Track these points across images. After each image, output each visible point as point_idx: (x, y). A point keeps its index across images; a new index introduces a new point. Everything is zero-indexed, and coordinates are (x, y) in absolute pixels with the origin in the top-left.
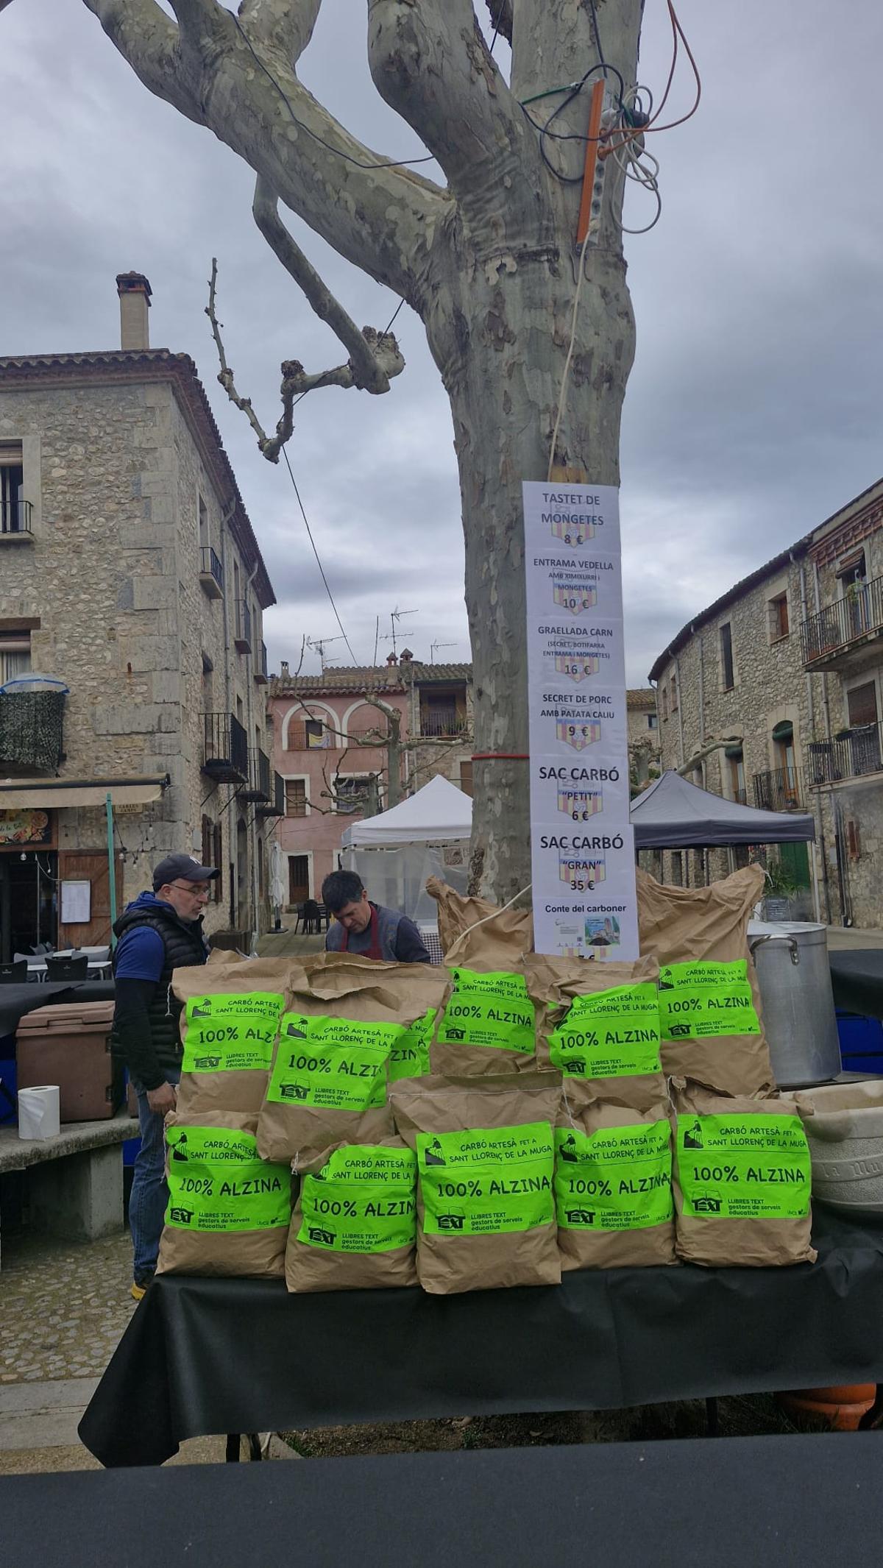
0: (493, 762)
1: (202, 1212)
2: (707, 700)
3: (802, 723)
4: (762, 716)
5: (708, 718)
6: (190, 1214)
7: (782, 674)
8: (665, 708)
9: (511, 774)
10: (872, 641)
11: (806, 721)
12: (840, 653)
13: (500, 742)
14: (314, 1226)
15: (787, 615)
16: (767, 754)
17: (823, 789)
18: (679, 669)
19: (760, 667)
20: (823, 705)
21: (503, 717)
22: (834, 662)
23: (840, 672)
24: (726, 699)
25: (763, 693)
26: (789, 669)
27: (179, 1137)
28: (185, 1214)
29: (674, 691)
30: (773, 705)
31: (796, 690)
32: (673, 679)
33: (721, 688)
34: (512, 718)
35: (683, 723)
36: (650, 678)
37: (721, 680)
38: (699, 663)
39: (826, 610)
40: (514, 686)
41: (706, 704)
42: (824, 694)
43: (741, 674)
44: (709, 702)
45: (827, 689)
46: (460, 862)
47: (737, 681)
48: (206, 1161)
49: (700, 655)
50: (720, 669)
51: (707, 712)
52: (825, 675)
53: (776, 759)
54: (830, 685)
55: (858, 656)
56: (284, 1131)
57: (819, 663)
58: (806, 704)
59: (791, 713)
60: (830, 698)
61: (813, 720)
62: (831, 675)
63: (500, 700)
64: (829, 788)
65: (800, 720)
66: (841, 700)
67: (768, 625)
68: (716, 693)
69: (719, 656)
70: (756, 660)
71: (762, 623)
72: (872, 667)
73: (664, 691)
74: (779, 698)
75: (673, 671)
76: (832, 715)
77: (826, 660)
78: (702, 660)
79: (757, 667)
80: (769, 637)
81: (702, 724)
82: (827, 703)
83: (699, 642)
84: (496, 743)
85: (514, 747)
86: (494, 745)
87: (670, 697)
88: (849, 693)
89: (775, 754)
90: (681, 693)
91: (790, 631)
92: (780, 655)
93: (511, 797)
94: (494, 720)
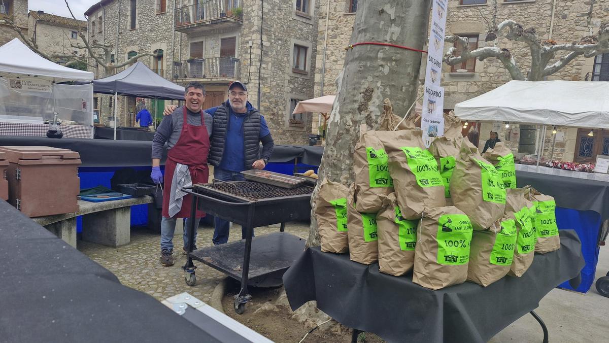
0: (387, 48)
1: (462, 256)
2: (120, 32)
3: (168, 52)
4: (148, 45)
5: (120, 40)
6: (457, 257)
7: (160, 29)
8: (93, 31)
9: (398, 55)
10: (207, 25)
11: (170, 51)
12: (192, 26)
13: (395, 38)
14: (499, 256)
15: (165, 4)
16: (150, 62)
17: (178, 81)
18: (105, 14)
19: (149, 23)
20: (179, 46)
21: (398, 27)
22: (188, 30)
23: (188, 34)
24: (131, 33)
25: (150, 35)
26: (164, 27)
27: (447, 220)
28: (454, 257)
29: (100, 23)
30: (154, 41)
31: (166, 37)
32: (100, 18)
33: (129, 28)
34: (402, 29)
35: (105, 40)
36: (85, 14)
37: (129, 24)
38: (117, 13)
39: (185, 7)
40: (407, 13)
41: (120, 33)
42: (180, 42)
43: (140, 24)
44: (121, 33)
45: (181, 40)
46: (20, 87)
47: (137, 26)
48: (462, 231)
49: (118, 10)
50: (129, 19)
51: (120, 37)
52: (181, 34)
53: (154, 65)
54: (183, 39)
55: (199, 30)
56: (489, 214)
57: (182, 28)
58: (171, 44)
59: (163, 46)
60: (182, 44)
61: (174, 52)
62: (184, 34)
63: (397, 19)
64: (181, 81)
65: (167, 50)
66: (188, 46)
67: (156, 5)
68: (125, 29)
69: (129, 13)
70: (148, 19)
71: (152, 4)
72: (203, 36)
73: (93, 22)
74: (158, 39)
75: (100, 14)
76: (182, 51)
77: (186, 28)
78: (119, 12)
79: (148, 23)
80: (156, 11)
81: (117, 42)
82: (181, 46)
83: (118, 4)
84: (391, 39)
85: (402, 43)
86: (390, 39)
87: (98, 26)
88: (191, 44)
89: (154, 63)
90: (105, 25)
91: (166, 11)
92: (160, 20)
93: (396, 66)
94: (391, 27)
